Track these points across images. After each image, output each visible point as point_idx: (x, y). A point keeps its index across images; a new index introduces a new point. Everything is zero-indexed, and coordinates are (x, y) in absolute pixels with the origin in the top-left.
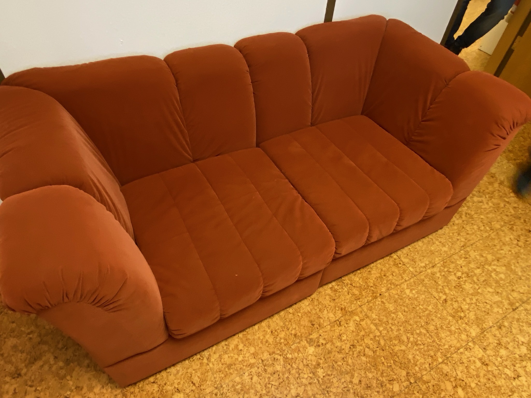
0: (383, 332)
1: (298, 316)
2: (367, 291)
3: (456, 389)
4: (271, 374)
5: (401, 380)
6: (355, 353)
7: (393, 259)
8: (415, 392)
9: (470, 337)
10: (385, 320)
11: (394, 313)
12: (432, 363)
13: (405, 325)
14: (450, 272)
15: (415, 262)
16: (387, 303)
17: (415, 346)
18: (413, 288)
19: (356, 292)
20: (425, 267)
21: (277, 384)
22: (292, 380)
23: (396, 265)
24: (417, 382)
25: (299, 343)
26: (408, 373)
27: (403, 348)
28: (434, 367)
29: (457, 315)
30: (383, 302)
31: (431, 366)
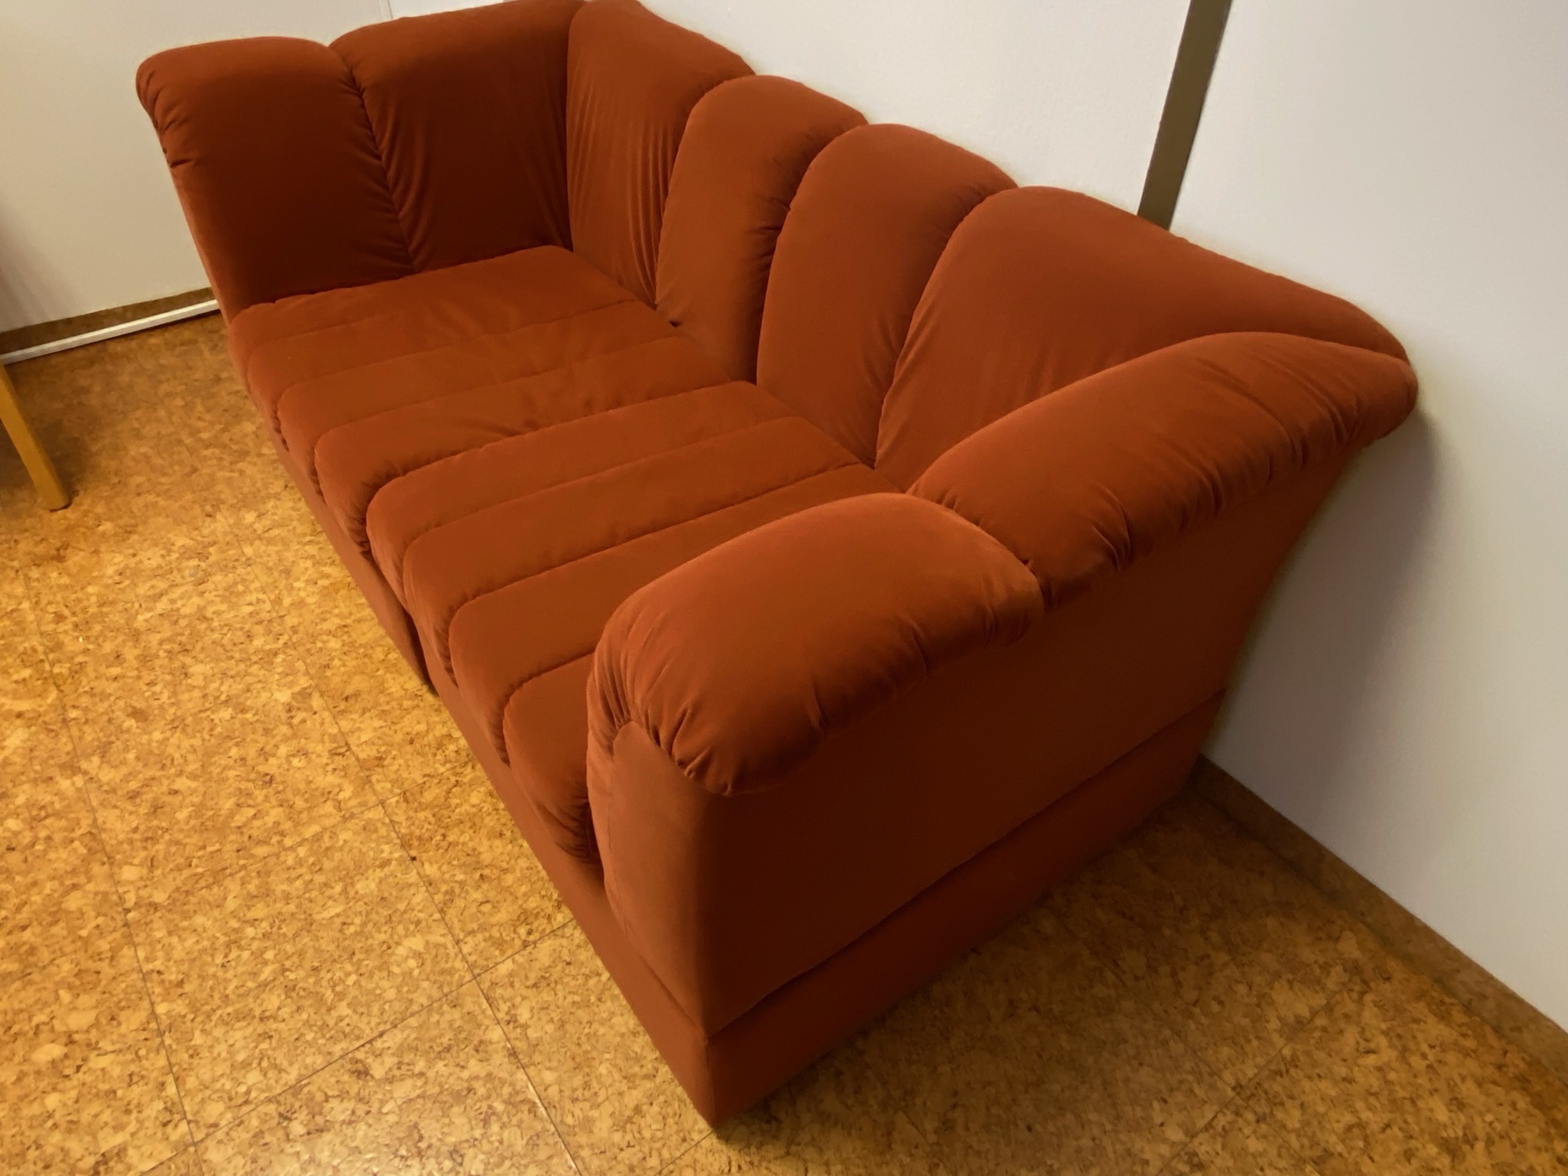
0: (293, 855)
1: (378, 670)
2: (430, 823)
3: (64, 1039)
5: (146, 886)
6: (251, 785)
7: (549, 911)
8: (100, 920)
10: (327, 865)
11: (345, 891)
12: (163, 981)
13: (300, 920)
15: (535, 985)
16: (382, 875)
17: (227, 939)
18: (428, 963)
19: (430, 795)
20: (512, 1020)
23: (525, 917)
24: (124, 929)
26: (156, 907)
27: (231, 904)
28: (149, 985)
29: (297, 1105)
30: (385, 864)
31: (155, 976)
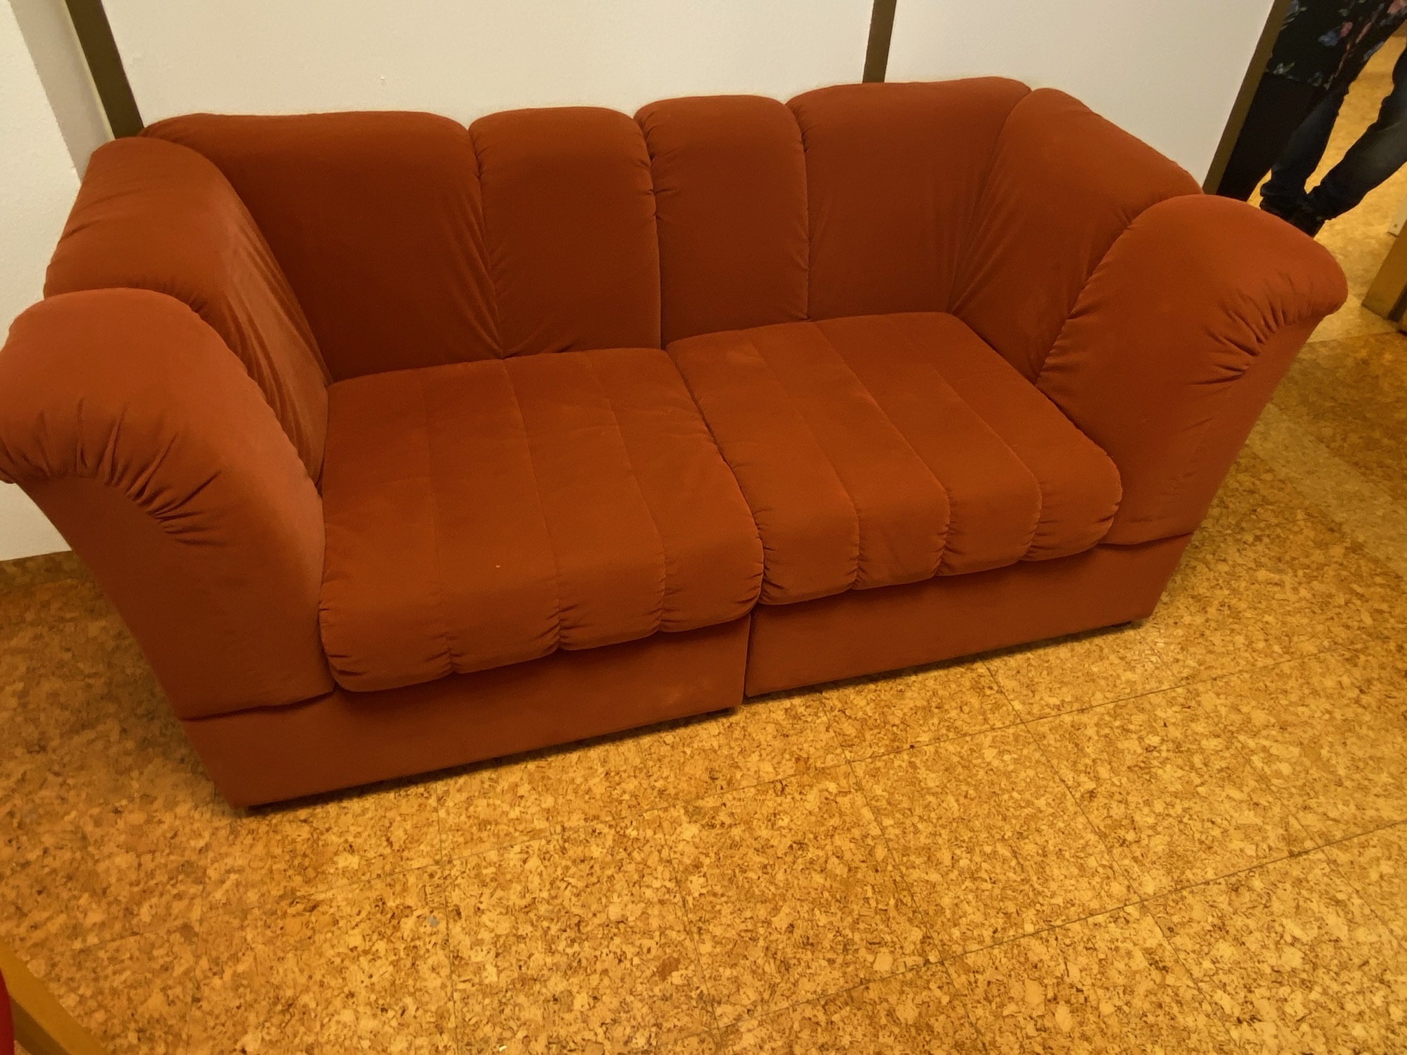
0: (890, 829)
1: (684, 752)
2: (879, 733)
3: (1052, 1006)
4: (574, 861)
5: (902, 948)
6: (800, 860)
7: (974, 675)
8: (933, 986)
9: (1135, 893)
10: (905, 804)
11: (934, 794)
12: (1004, 929)
13: (958, 827)
14: (1128, 731)
15: (1033, 692)
16: (923, 769)
17: (968, 880)
18: (1008, 748)
19: (849, 729)
20: (1058, 707)
21: (581, 885)
22: (620, 884)
23: (978, 688)
24: (946, 963)
25: (666, 810)
26: (926, 937)
27: (934, 877)
28: (1005, 939)
29: (1113, 835)
30: (912, 765)
31: (998, 935)
